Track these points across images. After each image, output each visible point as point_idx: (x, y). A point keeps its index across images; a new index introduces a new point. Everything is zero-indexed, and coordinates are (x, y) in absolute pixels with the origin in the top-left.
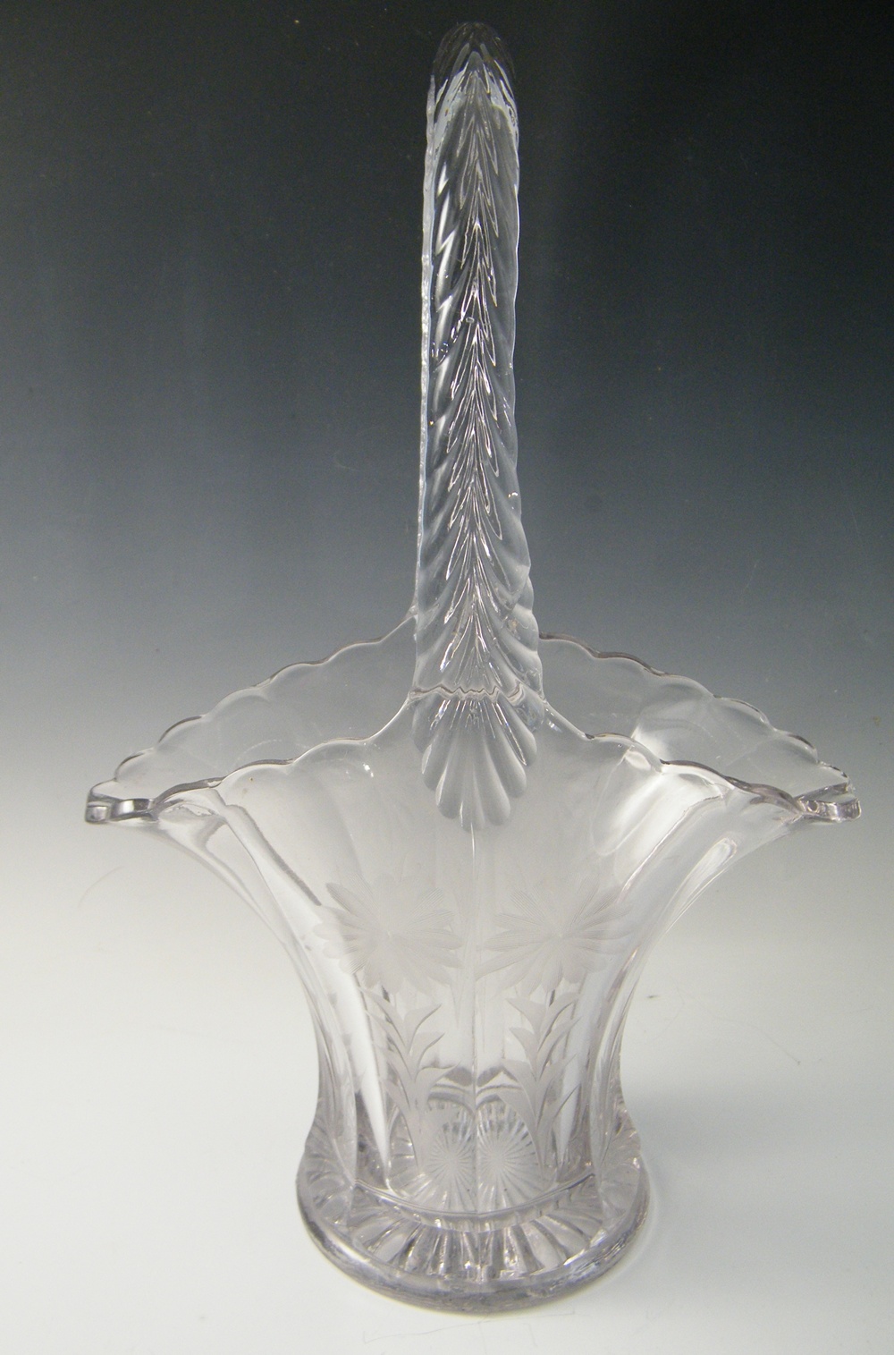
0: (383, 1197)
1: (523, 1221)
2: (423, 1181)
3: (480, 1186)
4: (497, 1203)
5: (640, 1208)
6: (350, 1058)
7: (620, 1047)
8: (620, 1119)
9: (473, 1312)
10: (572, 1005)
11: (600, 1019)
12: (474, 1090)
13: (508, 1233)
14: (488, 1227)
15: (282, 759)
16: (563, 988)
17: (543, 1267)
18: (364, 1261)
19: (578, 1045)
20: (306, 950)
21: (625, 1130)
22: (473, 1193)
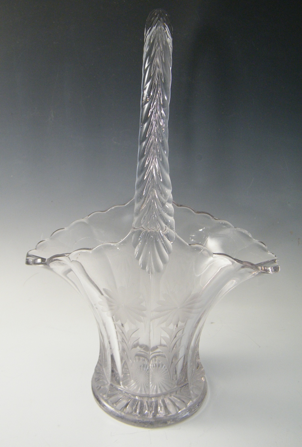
0: (119, 388)
1: (165, 397)
2: (133, 383)
3: (151, 386)
4: (157, 392)
5: (204, 394)
6: (110, 343)
7: (199, 340)
8: (198, 364)
9: (147, 427)
10: (183, 329)
11: (192, 334)
12: (150, 353)
13: (160, 402)
14: (153, 399)
15: (89, 248)
16: (180, 324)
17: (171, 413)
18: (112, 409)
19: (184, 342)
20: (96, 309)
21: (200, 368)
22: (148, 387)
